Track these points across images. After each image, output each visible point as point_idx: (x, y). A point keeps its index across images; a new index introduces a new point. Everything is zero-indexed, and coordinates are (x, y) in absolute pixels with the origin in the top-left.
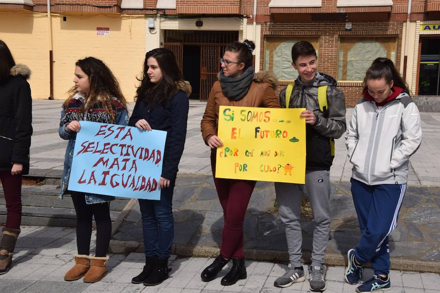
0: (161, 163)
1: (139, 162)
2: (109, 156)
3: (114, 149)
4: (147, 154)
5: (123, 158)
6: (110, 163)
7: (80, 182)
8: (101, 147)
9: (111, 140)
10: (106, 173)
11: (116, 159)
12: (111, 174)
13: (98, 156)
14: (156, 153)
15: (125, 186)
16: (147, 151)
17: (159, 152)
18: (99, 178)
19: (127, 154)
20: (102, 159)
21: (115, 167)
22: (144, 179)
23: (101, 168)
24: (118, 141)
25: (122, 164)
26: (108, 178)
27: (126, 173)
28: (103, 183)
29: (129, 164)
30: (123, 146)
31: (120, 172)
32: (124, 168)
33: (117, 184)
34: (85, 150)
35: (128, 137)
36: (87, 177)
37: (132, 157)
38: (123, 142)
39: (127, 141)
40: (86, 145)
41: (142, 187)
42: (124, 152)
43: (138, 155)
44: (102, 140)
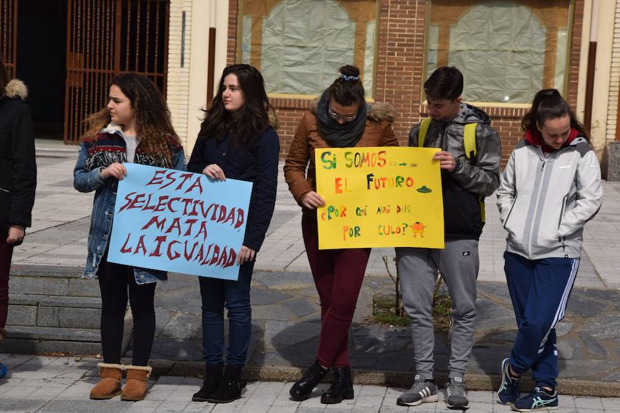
0: (243, 227)
1: (210, 225)
2: (166, 215)
3: (174, 205)
4: (222, 214)
5: (186, 218)
6: (167, 225)
7: (123, 251)
8: (154, 202)
9: (171, 191)
10: (161, 239)
11: (177, 220)
12: (169, 240)
13: (150, 214)
14: (236, 213)
15: (188, 258)
16: (223, 209)
17: (241, 212)
18: (151, 245)
19: (194, 213)
20: (155, 219)
21: (175, 230)
22: (217, 249)
23: (154, 231)
24: (181, 194)
25: (184, 228)
26: (164, 245)
27: (191, 240)
28: (157, 253)
29: (196, 228)
30: (187, 201)
31: (182, 239)
32: (188, 233)
33: (178, 255)
34: (131, 204)
35: (197, 189)
36: (133, 244)
37: (200, 218)
38: (188, 196)
39: (195, 195)
40: (133, 197)
41: (214, 260)
42: (190, 209)
43: (210, 214)
44: (156, 192)
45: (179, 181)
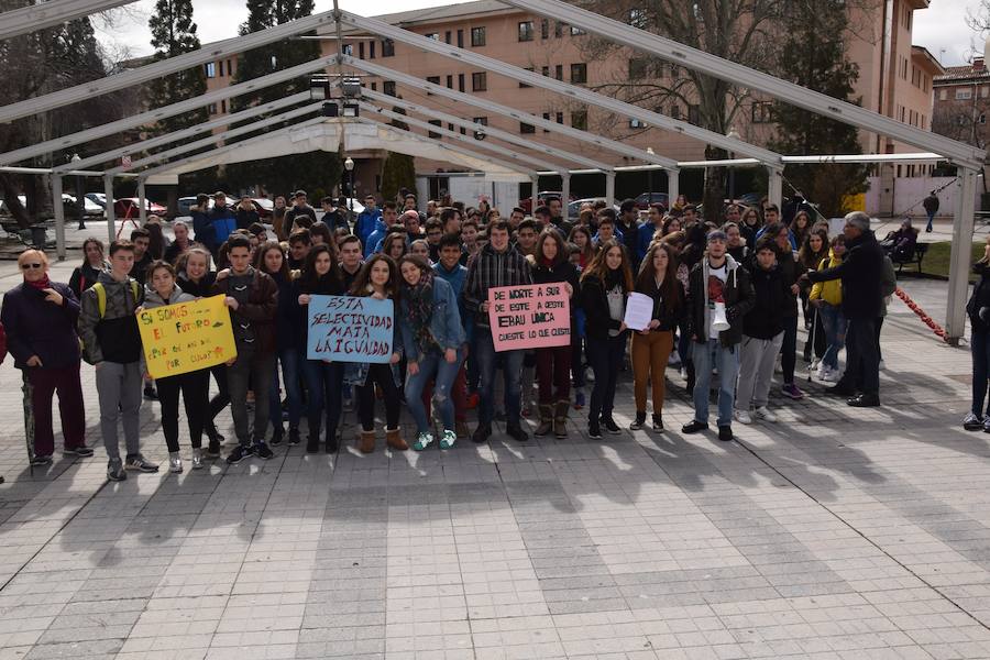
0: (391, 329)
1: (370, 329)
2: (341, 325)
3: (346, 318)
4: (377, 321)
5: (354, 326)
6: (343, 332)
7: (317, 351)
8: (333, 318)
9: (343, 310)
10: (339, 341)
11: (348, 328)
12: (345, 341)
13: (331, 326)
14: (386, 320)
15: (358, 352)
16: (378, 318)
17: (389, 319)
18: (334, 346)
19: (359, 323)
20: (335, 329)
21: (348, 334)
22: (376, 344)
23: (335, 337)
24: (349, 311)
26: (342, 345)
27: (359, 340)
28: (338, 350)
29: (362, 331)
30: (354, 316)
31: (353, 339)
32: (357, 335)
33: (351, 350)
34: (318, 321)
35: (359, 307)
36: (323, 346)
37: (363, 325)
38: (354, 312)
39: (358, 311)
40: (319, 317)
41: (375, 351)
42: (356, 321)
43: (370, 322)
44: (333, 312)
45: (347, 303)
